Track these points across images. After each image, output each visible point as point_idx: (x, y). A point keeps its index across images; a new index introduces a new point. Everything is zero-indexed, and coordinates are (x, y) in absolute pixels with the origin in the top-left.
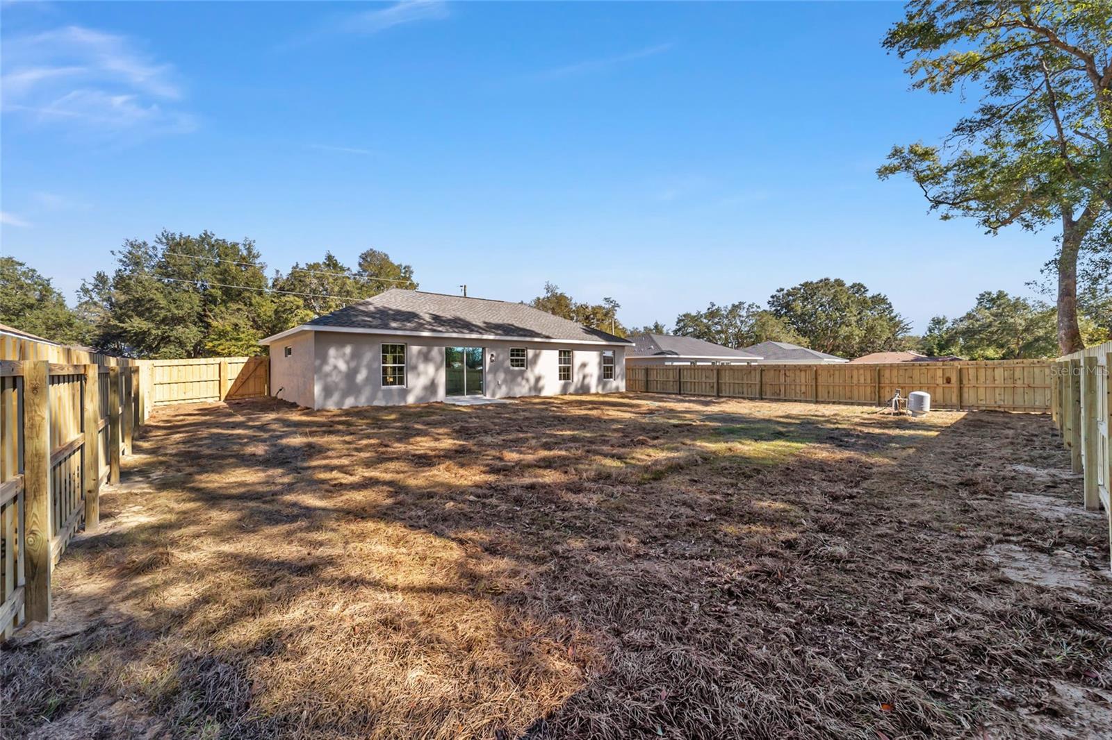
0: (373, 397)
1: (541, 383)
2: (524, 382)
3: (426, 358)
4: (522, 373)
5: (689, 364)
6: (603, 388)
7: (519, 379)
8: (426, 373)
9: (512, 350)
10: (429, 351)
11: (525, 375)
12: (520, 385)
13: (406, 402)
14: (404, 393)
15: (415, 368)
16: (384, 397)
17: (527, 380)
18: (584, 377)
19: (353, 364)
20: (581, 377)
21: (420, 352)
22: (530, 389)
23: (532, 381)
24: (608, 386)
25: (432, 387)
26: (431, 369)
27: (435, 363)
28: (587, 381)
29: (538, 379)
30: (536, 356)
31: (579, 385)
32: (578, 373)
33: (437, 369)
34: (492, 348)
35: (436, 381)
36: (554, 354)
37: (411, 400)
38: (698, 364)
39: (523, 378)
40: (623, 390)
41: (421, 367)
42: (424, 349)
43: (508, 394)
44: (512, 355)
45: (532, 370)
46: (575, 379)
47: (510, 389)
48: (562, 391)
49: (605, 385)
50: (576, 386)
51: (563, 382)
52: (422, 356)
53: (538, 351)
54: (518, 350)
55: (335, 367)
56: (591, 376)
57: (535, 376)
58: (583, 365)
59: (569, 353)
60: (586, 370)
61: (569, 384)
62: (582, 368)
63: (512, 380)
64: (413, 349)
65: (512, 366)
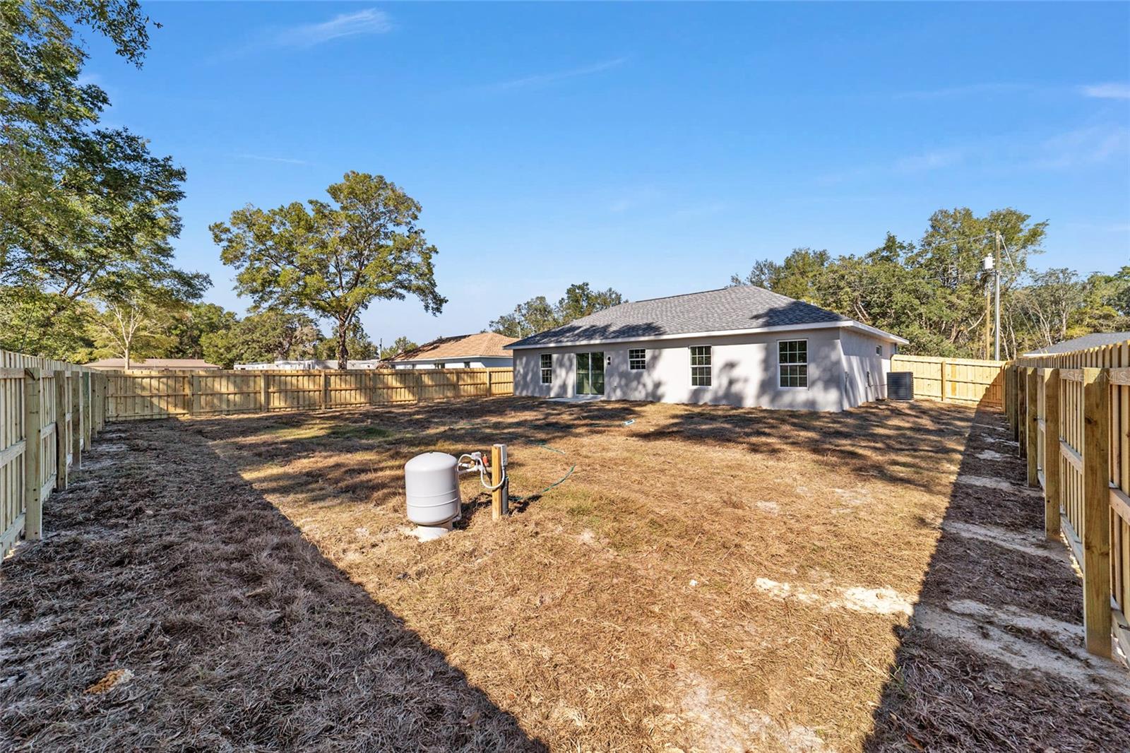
1: (661, 391)
2: (640, 387)
3: (561, 365)
4: (638, 377)
6: (773, 400)
7: (634, 384)
8: (561, 376)
9: (632, 352)
10: (563, 357)
11: (641, 378)
12: (636, 388)
13: (550, 396)
14: (551, 388)
15: (555, 371)
17: (644, 385)
18: (731, 382)
20: (725, 382)
21: (558, 359)
22: (647, 395)
23: (650, 387)
24: (786, 400)
25: (564, 387)
26: (563, 372)
27: (566, 368)
28: (736, 388)
29: (657, 385)
31: (721, 393)
32: (719, 376)
33: (567, 373)
34: (610, 351)
35: (566, 383)
36: (685, 353)
37: (553, 393)
39: (639, 381)
41: (558, 371)
44: (631, 357)
45: (649, 375)
46: (715, 383)
47: (624, 393)
48: (690, 399)
49: (776, 396)
50: (716, 393)
51: (695, 387)
53: (657, 351)
54: (637, 351)
56: (746, 380)
57: (653, 381)
58: (731, 366)
59: (708, 350)
60: (736, 373)
61: (704, 391)
62: (727, 368)
63: (627, 385)
64: (555, 356)
65: (632, 368)
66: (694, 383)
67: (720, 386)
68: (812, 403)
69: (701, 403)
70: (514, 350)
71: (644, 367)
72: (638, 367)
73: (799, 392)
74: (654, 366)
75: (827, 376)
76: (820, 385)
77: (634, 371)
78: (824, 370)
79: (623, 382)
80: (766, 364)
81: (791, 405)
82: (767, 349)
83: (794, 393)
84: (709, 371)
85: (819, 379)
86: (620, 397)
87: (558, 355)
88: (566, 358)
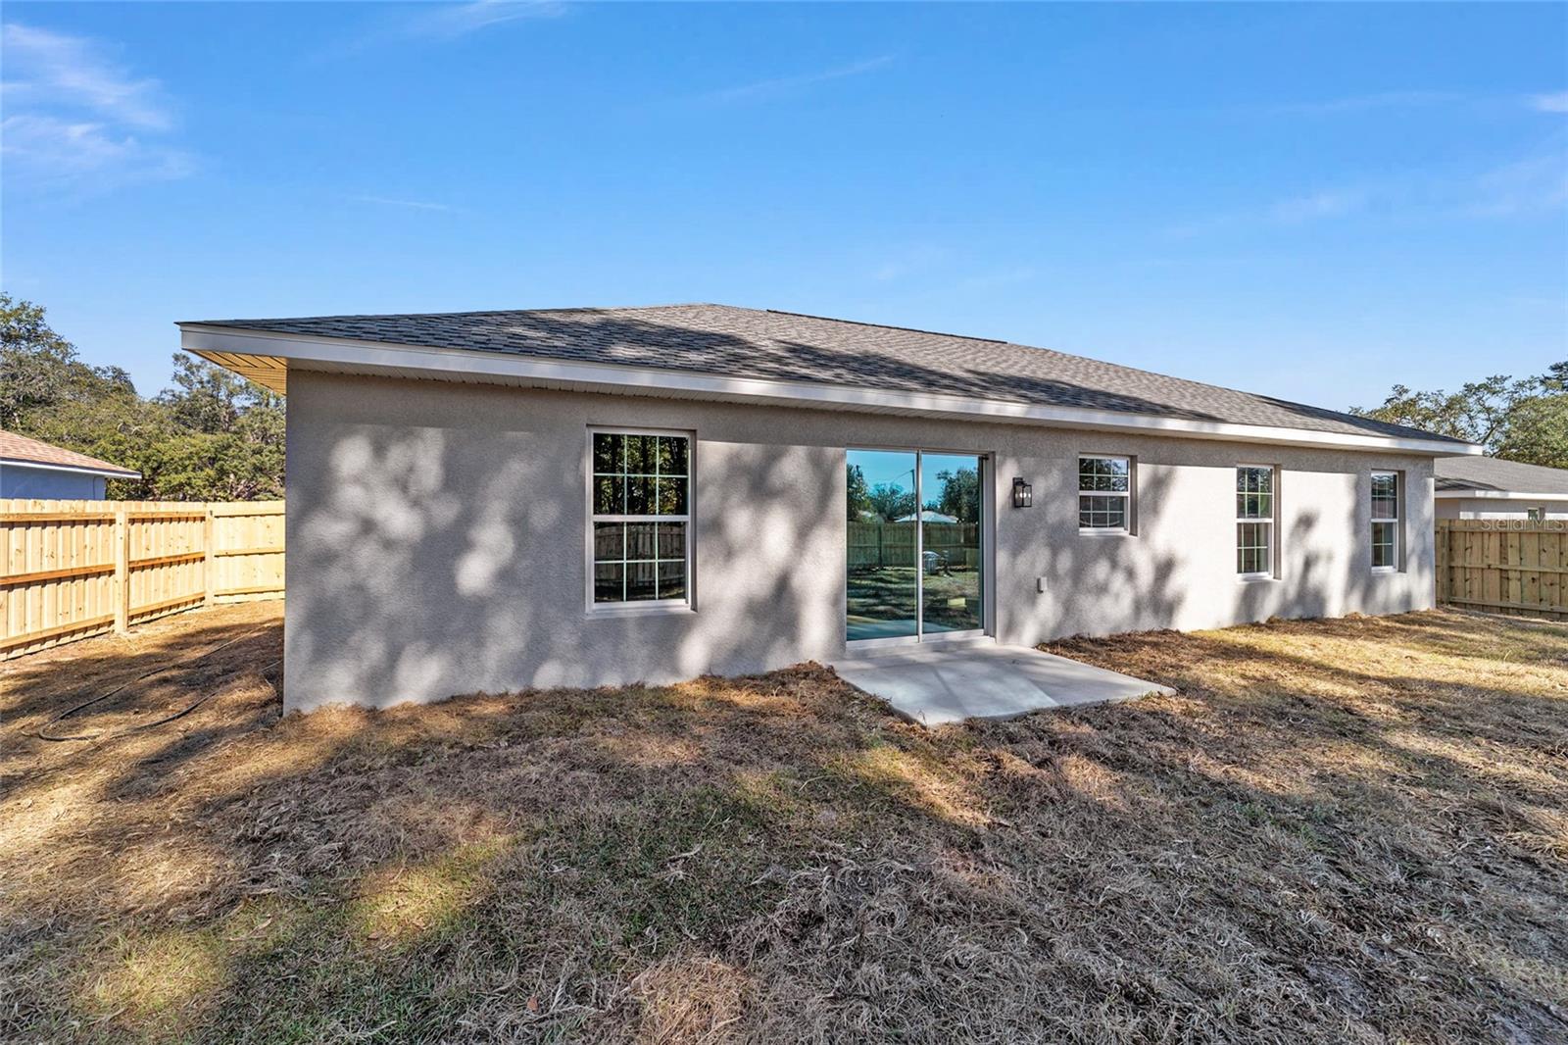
0: (537, 651)
1: (1174, 585)
2: (1118, 582)
3: (760, 489)
4: (1110, 549)
5: (1524, 516)
6: (1364, 599)
7: (1101, 570)
8: (754, 542)
10: (772, 458)
11: (1123, 556)
12: (1102, 589)
13: (671, 674)
14: (674, 630)
15: (713, 528)
16: (585, 645)
17: (1131, 574)
18: (1308, 564)
19: (446, 512)
20: (1298, 562)
21: (735, 469)
22: (1138, 607)
23: (1146, 576)
24: (1380, 594)
26: (777, 532)
27: (795, 504)
28: (1317, 575)
29: (1165, 569)
30: (1159, 484)
31: (1292, 592)
32: (1291, 549)
33: (803, 534)
34: (1017, 454)
35: (796, 581)
37: (695, 654)
38: (1549, 516)
39: (1114, 565)
40: (1424, 604)
41: (740, 521)
42: (751, 451)
43: (1059, 627)
45: (1144, 537)
46: (1283, 570)
48: (1239, 611)
50: (1283, 590)
52: (744, 483)
53: (1163, 469)
55: (368, 526)
56: (1329, 555)
57: (1154, 558)
58: (1306, 520)
60: (1314, 540)
62: (1302, 529)
63: (1078, 574)
64: (712, 454)
65: (1084, 521)
67: (1290, 573)
68: (1408, 599)
72: (1100, 521)
74: (1155, 509)
75: (1420, 545)
76: (1414, 563)
77: (1091, 532)
78: (1418, 534)
79: (1065, 561)
80: (1356, 520)
81: (1386, 605)
85: (1413, 552)
86: (1051, 624)
87: (736, 446)
88: (794, 465)
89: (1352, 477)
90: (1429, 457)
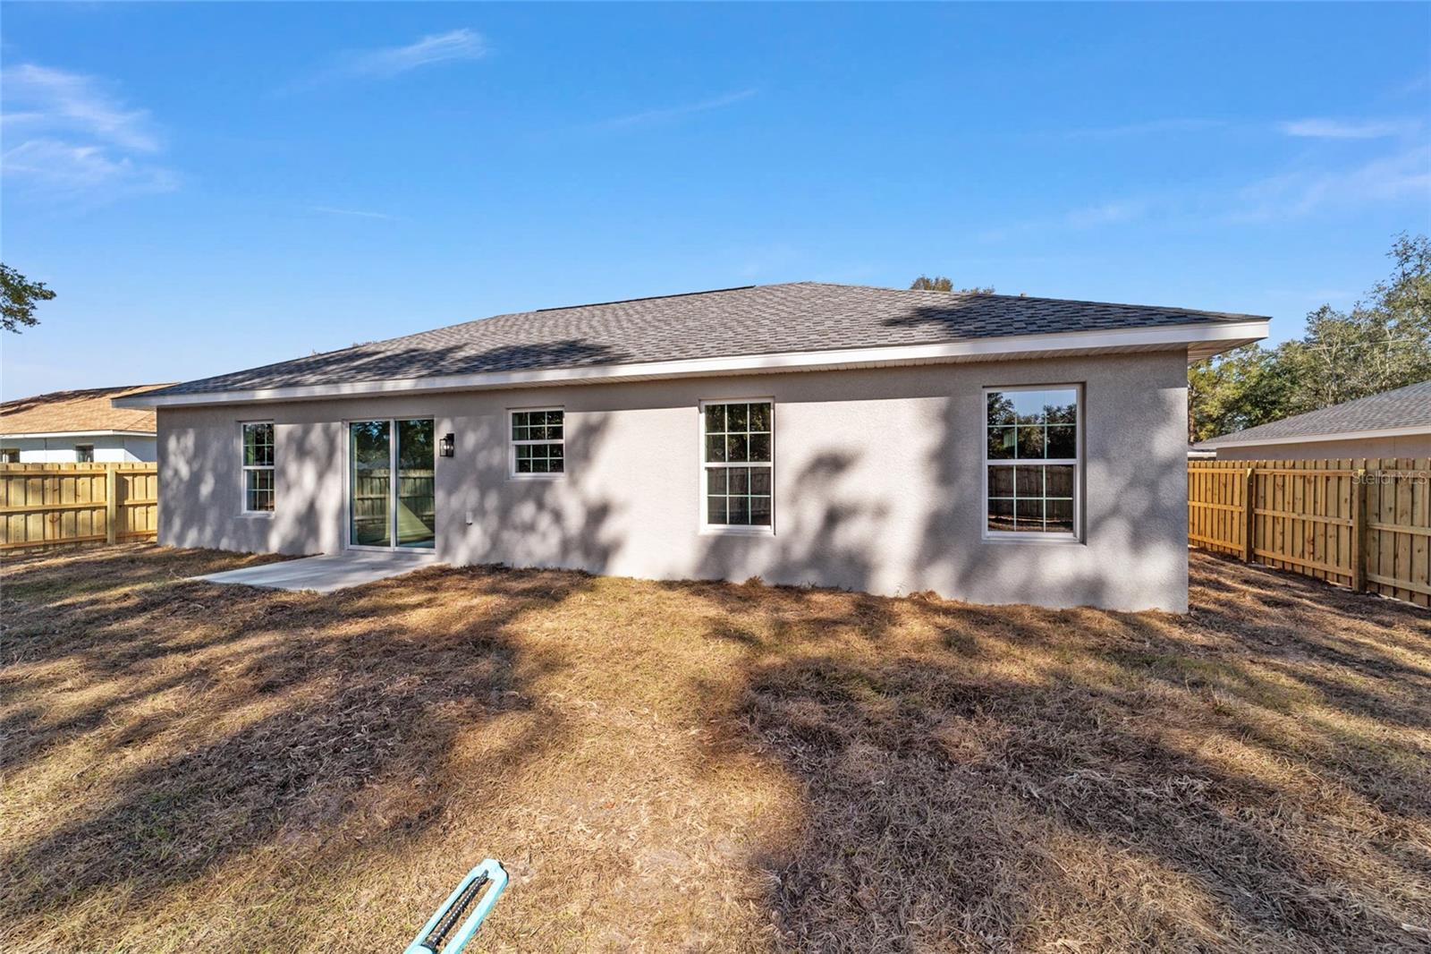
1: (609, 530)
2: (545, 521)
3: (302, 452)
4: (537, 494)
6: (965, 579)
7: (527, 511)
8: (299, 481)
9: (520, 418)
10: (307, 432)
11: (549, 499)
12: (530, 528)
13: (267, 549)
15: (283, 472)
17: (558, 516)
18: (834, 517)
19: (196, 466)
20: (812, 514)
21: (290, 436)
22: (566, 547)
23: (575, 519)
24: (1011, 573)
25: (309, 519)
26: (309, 474)
27: (317, 460)
28: (850, 535)
29: (599, 513)
30: (591, 433)
31: (800, 550)
33: (321, 476)
34: (452, 415)
35: (318, 505)
36: (689, 425)
39: (541, 506)
41: (292, 469)
43: (486, 556)
44: (519, 434)
45: (573, 483)
46: (782, 518)
48: (702, 567)
49: (977, 565)
50: (785, 549)
51: (718, 529)
52: (295, 446)
53: (595, 416)
54: (537, 418)
55: (176, 473)
56: (881, 512)
57: (584, 503)
58: (832, 464)
59: (762, 412)
60: (849, 487)
61: (750, 541)
62: (821, 474)
63: (505, 513)
64: (282, 430)
65: (523, 467)
66: (716, 516)
67: (797, 529)
68: (1093, 589)
69: (739, 580)
70: (161, 410)
71: (558, 467)
72: (540, 467)
73: (1048, 548)
74: (586, 456)
75: (1138, 502)
76: (1117, 531)
77: (526, 476)
78: (1133, 483)
79: (492, 501)
80: (944, 463)
81: (1025, 591)
82: (949, 418)
83: (1036, 551)
84: (763, 480)
85: (1115, 511)
86: (480, 551)
87: (291, 426)
88: (316, 435)
89: (939, 402)
90: (1180, 351)
